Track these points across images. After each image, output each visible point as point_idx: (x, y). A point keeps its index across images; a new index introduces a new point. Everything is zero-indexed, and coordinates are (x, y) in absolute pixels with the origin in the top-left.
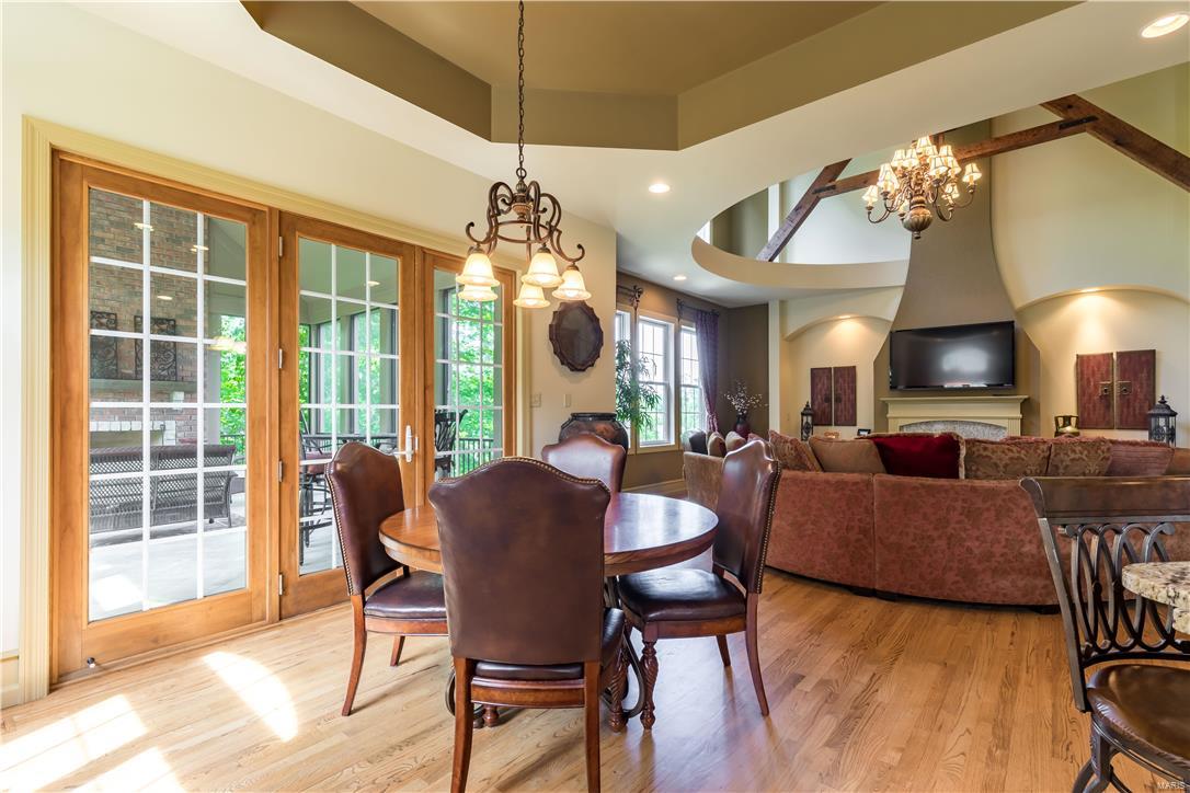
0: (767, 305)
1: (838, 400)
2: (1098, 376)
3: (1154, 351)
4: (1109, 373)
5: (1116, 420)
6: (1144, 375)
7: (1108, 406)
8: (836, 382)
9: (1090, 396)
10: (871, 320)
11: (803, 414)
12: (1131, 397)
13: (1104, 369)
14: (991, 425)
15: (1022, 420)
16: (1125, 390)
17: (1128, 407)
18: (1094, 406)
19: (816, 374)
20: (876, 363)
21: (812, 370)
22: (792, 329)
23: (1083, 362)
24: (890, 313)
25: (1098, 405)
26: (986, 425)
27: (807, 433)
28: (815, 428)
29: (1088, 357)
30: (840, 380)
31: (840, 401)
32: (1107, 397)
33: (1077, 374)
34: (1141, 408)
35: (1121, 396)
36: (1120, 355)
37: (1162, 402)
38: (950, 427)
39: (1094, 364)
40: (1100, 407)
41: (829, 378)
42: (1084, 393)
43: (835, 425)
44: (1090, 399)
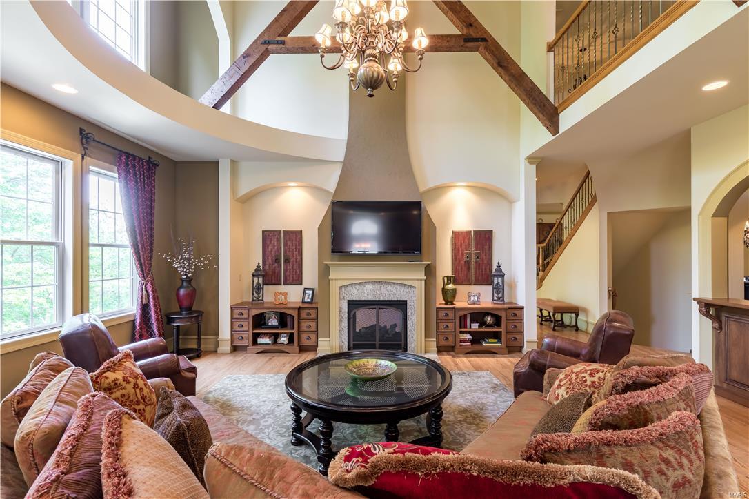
0: (218, 162)
1: (287, 261)
2: (464, 247)
3: (492, 231)
4: (469, 244)
5: (473, 278)
6: (487, 247)
7: (469, 269)
8: (285, 245)
9: (459, 261)
10: (316, 190)
11: (254, 276)
12: (481, 262)
13: (467, 241)
14: (405, 285)
15: (425, 280)
16: (478, 255)
17: (479, 269)
18: (462, 269)
19: (266, 234)
20: (320, 228)
21: (263, 231)
22: (244, 190)
23: (456, 235)
24: (331, 186)
25: (463, 267)
26: (402, 285)
27: (258, 294)
28: (265, 286)
29: (458, 232)
30: (289, 243)
31: (289, 262)
32: (468, 262)
33: (452, 244)
34: (485, 269)
35: (476, 262)
36: (476, 232)
37: (499, 267)
38: (377, 287)
39: (461, 238)
40: (465, 269)
41: (279, 240)
42: (456, 259)
43: (284, 284)
44: (459, 263)
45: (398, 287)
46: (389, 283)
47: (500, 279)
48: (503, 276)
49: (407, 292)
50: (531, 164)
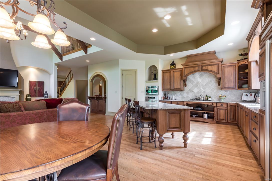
2: (34, 86)
3: (44, 82)
4: (36, 85)
5: (37, 95)
6: (42, 86)
7: (36, 92)
12: (40, 91)
13: (35, 85)
17: (39, 93)
18: (33, 92)
23: (31, 83)
25: (34, 92)
29: (32, 81)
32: (35, 91)
33: (29, 85)
34: (42, 93)
35: (38, 90)
36: (38, 82)
37: (46, 92)
39: (33, 83)
42: (31, 89)
44: (32, 91)
45: (7, 98)
47: (47, 95)
48: (47, 94)
49: (11, 99)
50: (56, 65)
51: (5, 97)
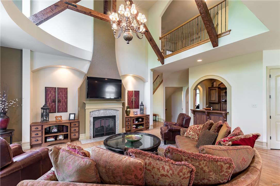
0: (22, 50)
1: (59, 101)
2: (131, 96)
3: (139, 91)
4: (133, 95)
5: (134, 107)
6: (138, 96)
7: (133, 103)
8: (58, 94)
11: (43, 109)
13: (132, 94)
14: (115, 110)
15: (122, 108)
16: (135, 99)
17: (136, 104)
19: (47, 90)
21: (46, 88)
23: (129, 92)
27: (46, 118)
30: (60, 93)
31: (61, 102)
32: (132, 101)
33: (128, 95)
35: (135, 101)
36: (135, 91)
37: (142, 103)
38: (105, 111)
39: (130, 93)
40: (131, 104)
41: (55, 92)
42: (129, 100)
43: (57, 112)
44: (130, 102)
45: (113, 111)
46: (110, 109)
47: (143, 107)
48: (143, 106)
49: (116, 112)
50: (152, 71)
51: (111, 109)
